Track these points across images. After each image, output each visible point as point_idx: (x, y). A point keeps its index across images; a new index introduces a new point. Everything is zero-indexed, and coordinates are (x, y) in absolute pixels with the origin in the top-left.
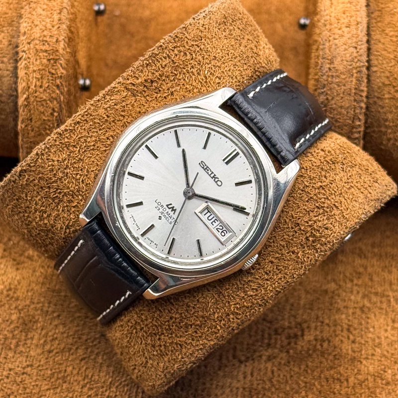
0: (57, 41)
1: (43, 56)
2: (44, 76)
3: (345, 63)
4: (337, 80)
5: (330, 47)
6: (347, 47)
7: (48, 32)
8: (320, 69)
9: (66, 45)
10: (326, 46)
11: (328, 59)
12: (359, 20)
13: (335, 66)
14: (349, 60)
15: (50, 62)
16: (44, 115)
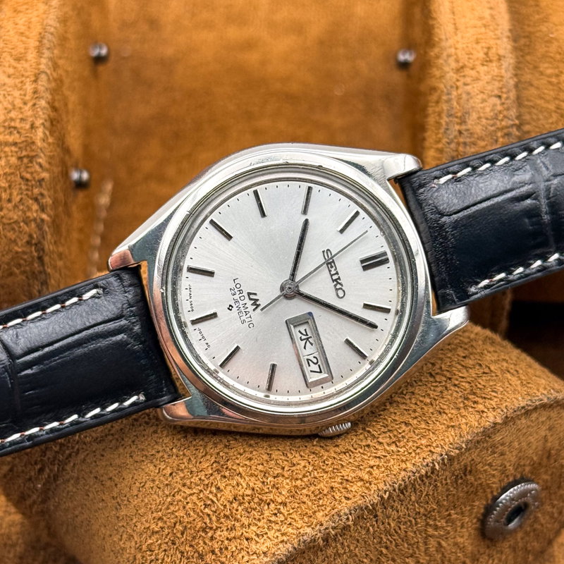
0: (32, 126)
1: (12, 151)
2: (13, 184)
3: (484, 121)
4: (473, 150)
5: (459, 98)
6: (485, 97)
7: (16, 114)
8: (445, 132)
9: (48, 133)
10: (453, 97)
11: (457, 117)
12: (502, 52)
13: (469, 127)
14: (490, 118)
15: (22, 161)
16: (17, 244)
